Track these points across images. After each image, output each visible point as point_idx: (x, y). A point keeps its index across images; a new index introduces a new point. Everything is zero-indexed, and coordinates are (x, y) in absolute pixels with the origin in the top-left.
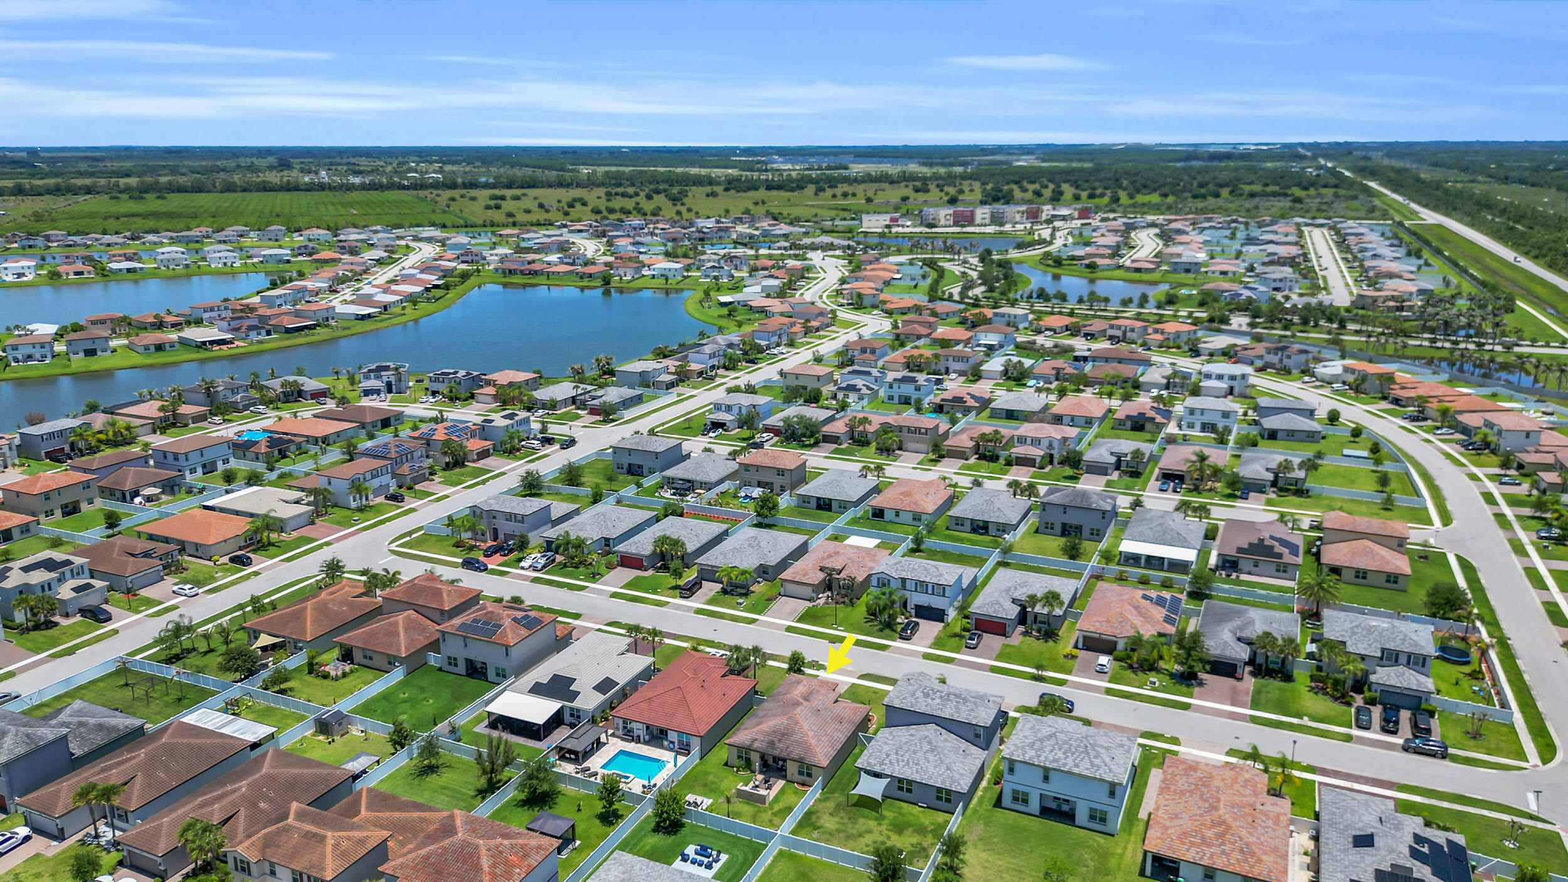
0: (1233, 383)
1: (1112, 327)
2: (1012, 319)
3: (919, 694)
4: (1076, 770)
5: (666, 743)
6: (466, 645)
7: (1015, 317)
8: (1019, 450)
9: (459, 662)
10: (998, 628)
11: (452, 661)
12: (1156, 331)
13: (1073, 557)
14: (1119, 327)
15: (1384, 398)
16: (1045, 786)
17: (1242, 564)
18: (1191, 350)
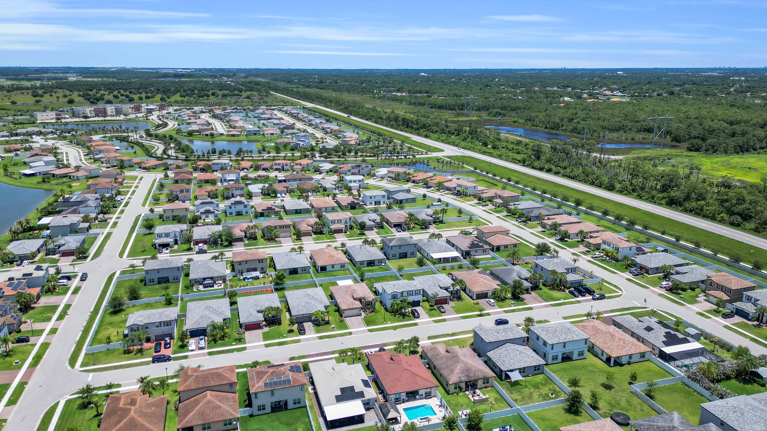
0: (361, 183)
1: (276, 164)
2: (223, 165)
3: (495, 334)
4: (574, 339)
5: (418, 397)
6: (272, 395)
7: (225, 164)
8: (334, 227)
9: (266, 407)
10: (444, 301)
11: (262, 408)
12: (297, 164)
13: (421, 266)
14: (279, 164)
15: (408, 181)
16: (564, 350)
17: (472, 253)
18: (315, 171)
